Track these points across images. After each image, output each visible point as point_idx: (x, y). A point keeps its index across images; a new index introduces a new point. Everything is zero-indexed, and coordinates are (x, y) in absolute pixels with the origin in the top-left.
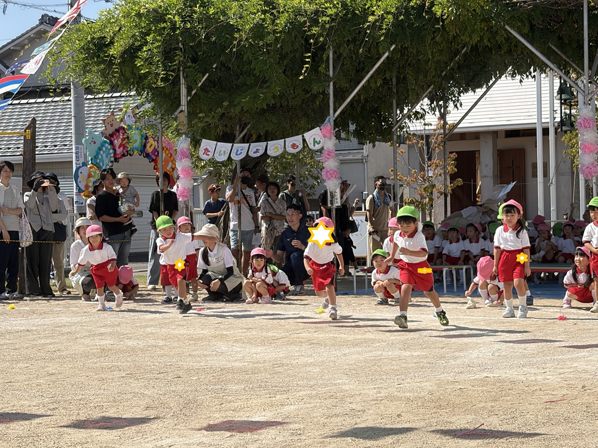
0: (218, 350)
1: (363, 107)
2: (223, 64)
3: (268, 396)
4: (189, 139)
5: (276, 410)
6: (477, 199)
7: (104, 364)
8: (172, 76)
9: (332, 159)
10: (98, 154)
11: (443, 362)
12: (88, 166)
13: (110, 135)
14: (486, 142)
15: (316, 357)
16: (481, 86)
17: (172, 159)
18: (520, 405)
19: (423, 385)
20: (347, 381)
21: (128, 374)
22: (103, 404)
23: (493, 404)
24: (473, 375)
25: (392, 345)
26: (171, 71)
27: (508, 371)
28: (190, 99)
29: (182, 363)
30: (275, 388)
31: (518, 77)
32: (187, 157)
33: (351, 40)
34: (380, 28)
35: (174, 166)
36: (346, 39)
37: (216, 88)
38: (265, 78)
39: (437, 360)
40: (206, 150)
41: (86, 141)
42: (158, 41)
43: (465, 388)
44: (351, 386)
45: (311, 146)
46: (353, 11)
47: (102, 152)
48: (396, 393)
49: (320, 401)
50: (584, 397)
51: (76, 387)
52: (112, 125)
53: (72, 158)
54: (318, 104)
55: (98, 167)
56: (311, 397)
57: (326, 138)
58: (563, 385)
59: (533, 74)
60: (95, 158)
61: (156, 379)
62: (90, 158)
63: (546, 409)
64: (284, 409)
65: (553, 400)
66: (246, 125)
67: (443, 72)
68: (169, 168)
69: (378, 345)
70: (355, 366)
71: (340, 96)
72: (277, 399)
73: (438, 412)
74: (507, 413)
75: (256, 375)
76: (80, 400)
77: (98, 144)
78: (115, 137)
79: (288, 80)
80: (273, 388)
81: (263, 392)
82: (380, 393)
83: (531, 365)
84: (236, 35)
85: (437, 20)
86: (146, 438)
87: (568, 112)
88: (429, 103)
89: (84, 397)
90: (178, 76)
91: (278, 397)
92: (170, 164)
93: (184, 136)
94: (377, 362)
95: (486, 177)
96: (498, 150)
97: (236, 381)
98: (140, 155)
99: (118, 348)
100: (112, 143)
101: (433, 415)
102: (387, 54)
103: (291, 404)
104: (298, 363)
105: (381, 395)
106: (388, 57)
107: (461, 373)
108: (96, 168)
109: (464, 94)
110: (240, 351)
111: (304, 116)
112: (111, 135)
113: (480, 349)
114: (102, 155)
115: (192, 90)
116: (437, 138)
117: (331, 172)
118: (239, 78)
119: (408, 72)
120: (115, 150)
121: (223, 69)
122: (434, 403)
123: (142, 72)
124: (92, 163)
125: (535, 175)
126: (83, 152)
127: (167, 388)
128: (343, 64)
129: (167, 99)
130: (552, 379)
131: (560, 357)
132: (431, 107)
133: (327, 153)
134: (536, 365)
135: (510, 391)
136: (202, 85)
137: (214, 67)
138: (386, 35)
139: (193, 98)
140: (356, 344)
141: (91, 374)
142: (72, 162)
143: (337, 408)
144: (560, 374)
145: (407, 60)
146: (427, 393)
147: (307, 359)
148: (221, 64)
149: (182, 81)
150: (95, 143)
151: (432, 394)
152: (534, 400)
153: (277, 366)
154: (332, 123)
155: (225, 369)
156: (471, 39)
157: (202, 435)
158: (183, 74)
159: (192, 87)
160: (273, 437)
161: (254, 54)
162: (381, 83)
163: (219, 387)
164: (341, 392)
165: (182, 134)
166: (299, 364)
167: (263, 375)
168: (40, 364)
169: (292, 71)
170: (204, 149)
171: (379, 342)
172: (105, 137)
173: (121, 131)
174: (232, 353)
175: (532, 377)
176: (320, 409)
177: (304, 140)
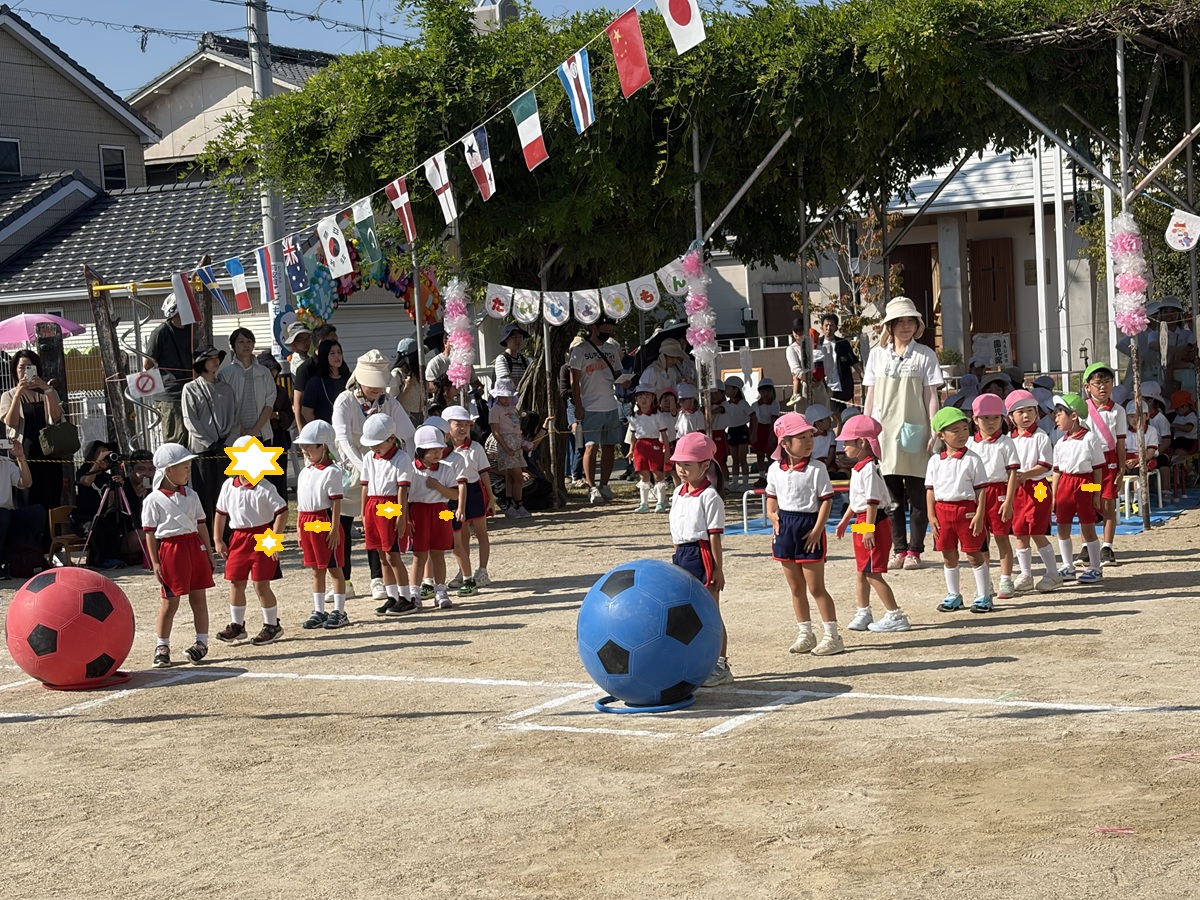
4: (465, 283)
6: (935, 321)
9: (702, 312)
14: (948, 230)
28: (463, 216)
32: (463, 313)
38: (586, 179)
40: (497, 301)
45: (671, 291)
47: (317, 286)
55: (311, 313)
57: (692, 276)
60: (307, 295)
68: (429, 304)
85: (870, 78)
87: (1085, 187)
92: (431, 297)
93: (456, 279)
95: (948, 288)
96: (969, 241)
98: (381, 287)
102: (788, 134)
109: (915, 178)
114: (317, 292)
116: (869, 239)
117: (702, 332)
123: (383, 177)
124: (302, 306)
125: (1032, 280)
145: (822, 136)
162: (779, 178)
165: (454, 274)
170: (494, 300)
177: (660, 285)
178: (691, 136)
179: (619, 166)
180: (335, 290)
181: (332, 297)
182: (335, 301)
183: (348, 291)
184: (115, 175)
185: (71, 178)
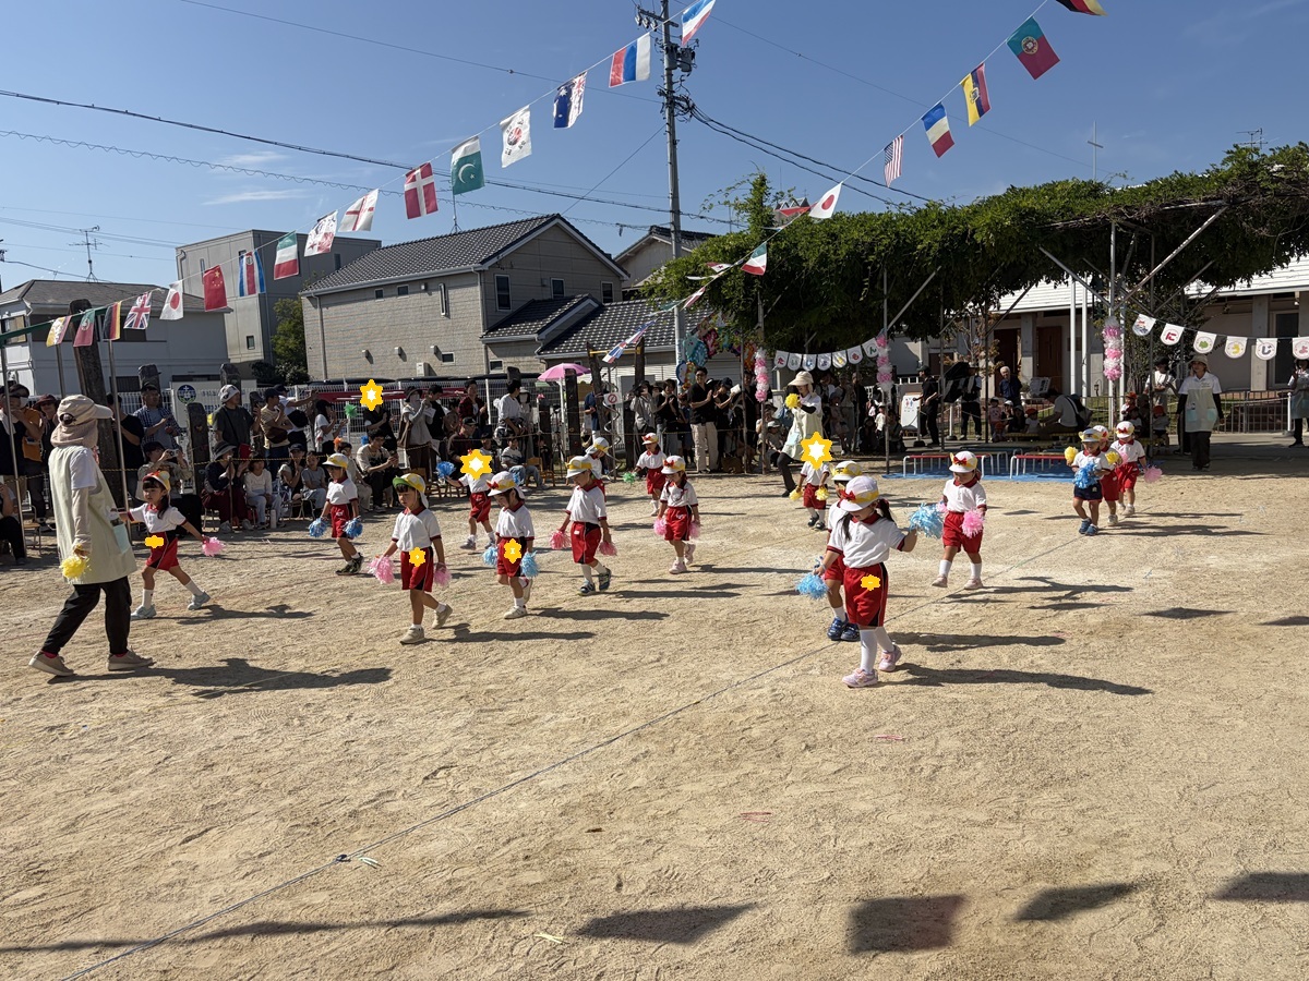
4: (766, 350)
8: (751, 301)
9: (885, 365)
10: (695, 352)
12: (688, 363)
14: (1028, 321)
16: (1019, 288)
28: (766, 317)
31: (1053, 282)
32: (763, 364)
34: (928, 255)
36: (898, 262)
37: (788, 306)
40: (780, 359)
41: (685, 343)
45: (868, 354)
46: (904, 240)
47: (698, 351)
52: (705, 328)
53: (676, 349)
54: (874, 317)
57: (880, 347)
59: (1066, 281)
60: (692, 356)
71: (893, 308)
77: (695, 345)
78: (708, 337)
84: (804, 265)
85: (977, 246)
87: (1099, 300)
90: (756, 301)
93: (761, 348)
96: (1038, 329)
98: (729, 351)
100: (706, 343)
102: (934, 274)
106: (934, 277)
111: (863, 325)
112: (705, 337)
114: (698, 353)
115: (768, 309)
117: (885, 376)
118: (807, 297)
120: (708, 348)
121: (792, 291)
124: (690, 361)
125: (1069, 350)
128: (895, 283)
129: (747, 318)
133: (881, 359)
136: (776, 304)
137: (786, 289)
138: (934, 259)
139: (769, 315)
145: (952, 277)
148: (792, 286)
149: (760, 303)
150: (692, 343)
154: (886, 334)
158: (760, 298)
159: (767, 307)
161: (819, 279)
162: (929, 295)
165: (760, 346)
172: (701, 338)
173: (713, 332)
177: (863, 350)
178: (883, 276)
179: (846, 291)
180: (707, 352)
181: (705, 356)
184: (608, 296)
185: (587, 298)
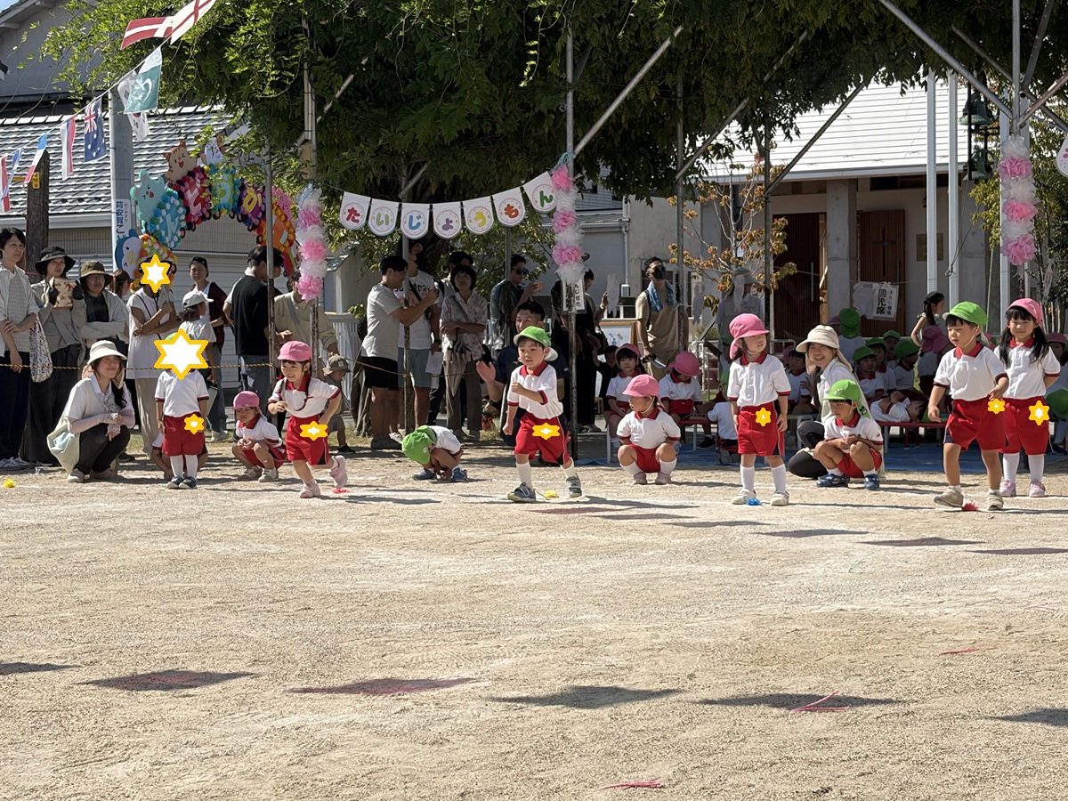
0: (373, 561)
1: (625, 135)
2: (379, 59)
3: (464, 641)
4: (320, 191)
5: (479, 667)
6: (821, 298)
7: (176, 585)
8: (291, 78)
9: (569, 229)
10: (157, 215)
11: (764, 584)
12: (141, 237)
13: (178, 182)
14: (837, 198)
15: (544, 575)
16: (830, 98)
17: (288, 224)
18: (900, 658)
19: (731, 623)
20: (600, 617)
21: (218, 603)
22: (178, 655)
23: (853, 657)
24: (817, 607)
25: (676, 554)
26: (290, 70)
27: (877, 600)
28: (321, 120)
29: (312, 584)
30: (475, 629)
31: (897, 84)
32: (315, 223)
33: (605, 17)
35: (291, 237)
36: (596, 15)
37: (367, 100)
38: (453, 84)
39: (755, 581)
40: (352, 211)
41: (137, 191)
42: (265, 16)
43: (803, 629)
44: (607, 626)
45: (537, 207)
47: (164, 212)
48: (685, 638)
49: (553, 651)
50: (1009, 646)
51: (128, 625)
52: (181, 164)
53: (111, 220)
54: (547, 130)
55: (157, 239)
56: (537, 644)
57: (561, 191)
58: (973, 624)
59: (922, 80)
60: (153, 221)
61: (269, 611)
62: (143, 222)
63: (945, 665)
64: (492, 665)
65: (956, 650)
66: (419, 166)
67: (765, 74)
68: (283, 240)
69: (651, 553)
70: (612, 591)
71: (585, 115)
72: (479, 646)
73: (759, 671)
74: (877, 672)
75: (442, 606)
76: (137, 648)
77: (158, 198)
78: (187, 184)
79: (495, 88)
80: (472, 628)
81: (455, 634)
82: (658, 637)
83: (916, 588)
84: (405, 8)
86: (256, 714)
87: (982, 145)
88: (740, 129)
89: (143, 642)
90: (300, 80)
91: (481, 643)
92: (285, 233)
93: (310, 186)
94: (651, 583)
95: (836, 259)
96: (858, 212)
97: (408, 616)
98: (233, 218)
99: (198, 557)
100: (181, 196)
101: (749, 675)
102: (667, 43)
103: (504, 656)
104: (513, 584)
105: (659, 641)
106: (669, 48)
107: (797, 602)
108: (154, 240)
109: (801, 113)
110: (413, 564)
111: (522, 151)
112: (181, 183)
113: (828, 561)
114: (164, 218)
115: (325, 104)
116: (752, 192)
117: (569, 251)
118: (408, 83)
119: (704, 76)
120: (187, 208)
121: (379, 67)
122: (750, 655)
123: (237, 71)
124: (147, 232)
125: (922, 256)
126: (129, 210)
127: (288, 628)
128: (590, 60)
129: (280, 120)
130: (954, 613)
131: (967, 575)
132: (744, 135)
133: (562, 216)
134: (926, 589)
135: (881, 635)
136: (342, 95)
137: (363, 62)
139: (326, 117)
140: (612, 551)
141: (155, 602)
142: (110, 228)
143: (584, 663)
144: (967, 605)
145: (703, 53)
146: (738, 637)
147: (529, 577)
148: (376, 57)
149: (307, 87)
150: (152, 195)
151: (746, 640)
152: (923, 650)
153: (477, 589)
154: (571, 165)
155: (387, 594)
156: (817, 16)
157: (352, 709)
158: (309, 76)
159: (323, 99)
160: (475, 712)
161: (433, 41)
162: (656, 95)
163: (378, 625)
164: (591, 635)
165: (308, 182)
166: (516, 586)
167: (454, 604)
168: (64, 585)
169: (501, 71)
170: (349, 211)
171: (653, 549)
172: (170, 186)
173: (197, 175)
174: (398, 567)
175: (919, 611)
176: (555, 666)
178: (566, 44)
180: (183, 217)
181: (179, 225)
182: (182, 229)
183: (197, 219)
